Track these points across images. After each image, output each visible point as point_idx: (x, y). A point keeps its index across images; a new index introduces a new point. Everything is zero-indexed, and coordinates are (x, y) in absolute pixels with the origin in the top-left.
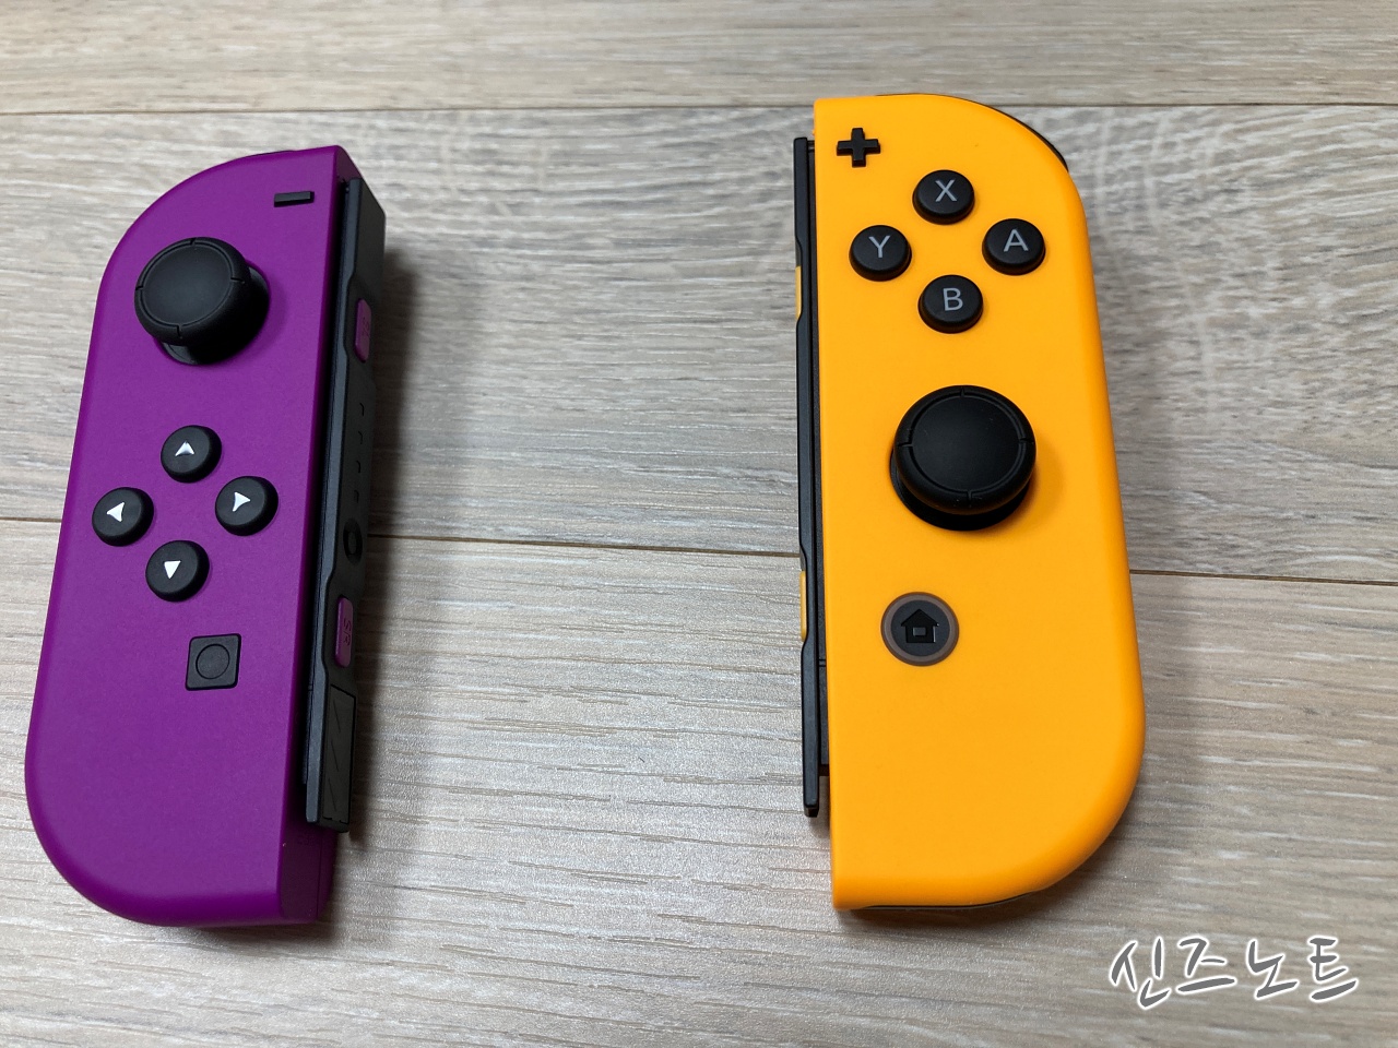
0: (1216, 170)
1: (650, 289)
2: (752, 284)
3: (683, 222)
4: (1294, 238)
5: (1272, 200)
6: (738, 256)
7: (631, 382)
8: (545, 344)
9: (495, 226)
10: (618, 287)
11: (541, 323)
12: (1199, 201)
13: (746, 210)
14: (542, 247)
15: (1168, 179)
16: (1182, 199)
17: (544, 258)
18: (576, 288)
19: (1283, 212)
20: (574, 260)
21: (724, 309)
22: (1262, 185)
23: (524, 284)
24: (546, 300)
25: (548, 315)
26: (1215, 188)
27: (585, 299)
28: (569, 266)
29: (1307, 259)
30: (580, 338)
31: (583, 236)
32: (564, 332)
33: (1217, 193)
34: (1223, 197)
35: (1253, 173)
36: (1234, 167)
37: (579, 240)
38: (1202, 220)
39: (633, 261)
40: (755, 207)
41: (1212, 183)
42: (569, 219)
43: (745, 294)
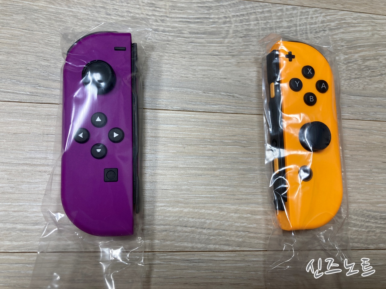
0: (321, 25)
1: (200, 46)
2: (224, 46)
3: (205, 28)
4: (336, 43)
5: (332, 33)
6: (220, 38)
7: (198, 70)
8: (176, 59)
9: (158, 26)
10: (192, 45)
11: (174, 53)
12: (318, 32)
13: (220, 26)
14: (172, 33)
15: (312, 26)
16: (315, 32)
17: (172, 36)
18: (181, 44)
19: (335, 36)
20: (179, 37)
21: (218, 52)
22: (331, 30)
23: (168, 42)
24: (174, 47)
25: (175, 51)
26: (321, 29)
27: (184, 48)
28: (179, 38)
29: (339, 48)
30: (184, 58)
31: (181, 30)
32: (180, 56)
33: (322, 31)
34: (323, 32)
35: (329, 26)
36: (325, 24)
37: (180, 32)
38: (319, 37)
39: (195, 38)
40: (223, 26)
41: (321, 28)
42: (177, 25)
43: (223, 49)
